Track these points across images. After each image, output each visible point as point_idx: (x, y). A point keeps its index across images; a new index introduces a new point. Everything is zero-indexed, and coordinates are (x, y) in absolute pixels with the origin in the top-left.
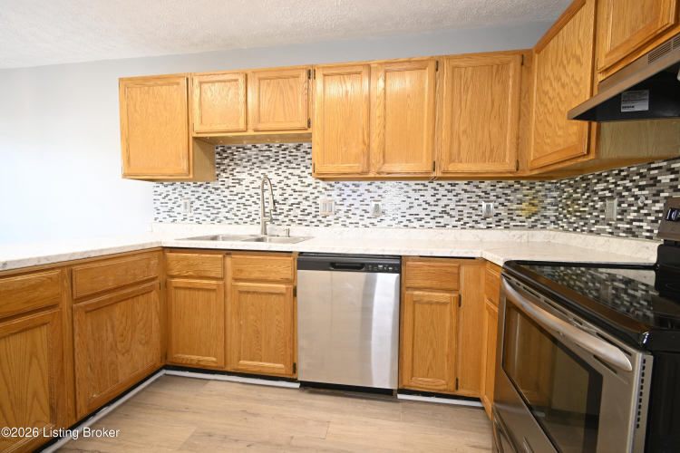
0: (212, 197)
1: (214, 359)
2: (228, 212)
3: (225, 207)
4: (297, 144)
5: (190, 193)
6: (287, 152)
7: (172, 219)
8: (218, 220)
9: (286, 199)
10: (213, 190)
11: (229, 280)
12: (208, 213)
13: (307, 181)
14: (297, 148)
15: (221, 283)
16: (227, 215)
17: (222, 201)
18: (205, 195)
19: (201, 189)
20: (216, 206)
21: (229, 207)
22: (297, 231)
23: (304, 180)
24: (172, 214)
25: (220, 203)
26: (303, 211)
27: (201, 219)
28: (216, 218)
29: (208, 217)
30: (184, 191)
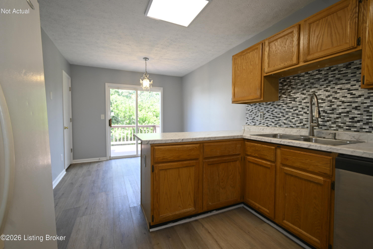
0: (276, 110)
1: (268, 211)
2: (286, 120)
3: (284, 116)
4: (347, 63)
5: (264, 109)
6: (336, 72)
7: (254, 124)
8: (279, 124)
9: (333, 109)
10: (277, 106)
11: (278, 164)
12: (273, 120)
13: (357, 93)
14: (347, 67)
15: (273, 164)
16: (285, 121)
17: (282, 113)
18: (272, 110)
19: (269, 106)
20: (278, 116)
21: (287, 116)
22: (344, 135)
23: (354, 92)
24: (254, 121)
25: (281, 114)
26: (353, 118)
27: (269, 123)
28: (278, 123)
29: (273, 122)
30: (260, 108)
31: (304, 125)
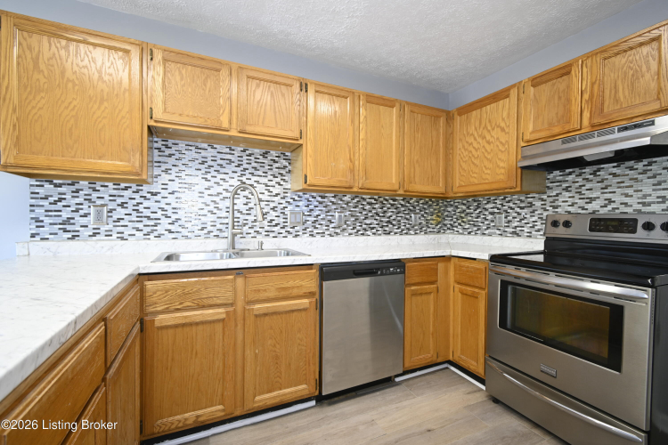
0: (146, 204)
1: (221, 407)
2: (172, 224)
3: (167, 217)
4: (264, 151)
5: (107, 198)
6: (252, 158)
7: (69, 235)
8: (156, 234)
10: (149, 196)
12: (140, 226)
13: (275, 191)
14: (264, 155)
15: (231, 309)
16: (170, 227)
17: (163, 209)
18: (134, 202)
19: (127, 193)
20: (153, 216)
21: (174, 217)
23: (271, 189)
24: (68, 227)
25: (160, 212)
26: (271, 221)
27: (127, 233)
28: (152, 231)
29: (138, 230)
30: (95, 195)
31: (209, 232)
